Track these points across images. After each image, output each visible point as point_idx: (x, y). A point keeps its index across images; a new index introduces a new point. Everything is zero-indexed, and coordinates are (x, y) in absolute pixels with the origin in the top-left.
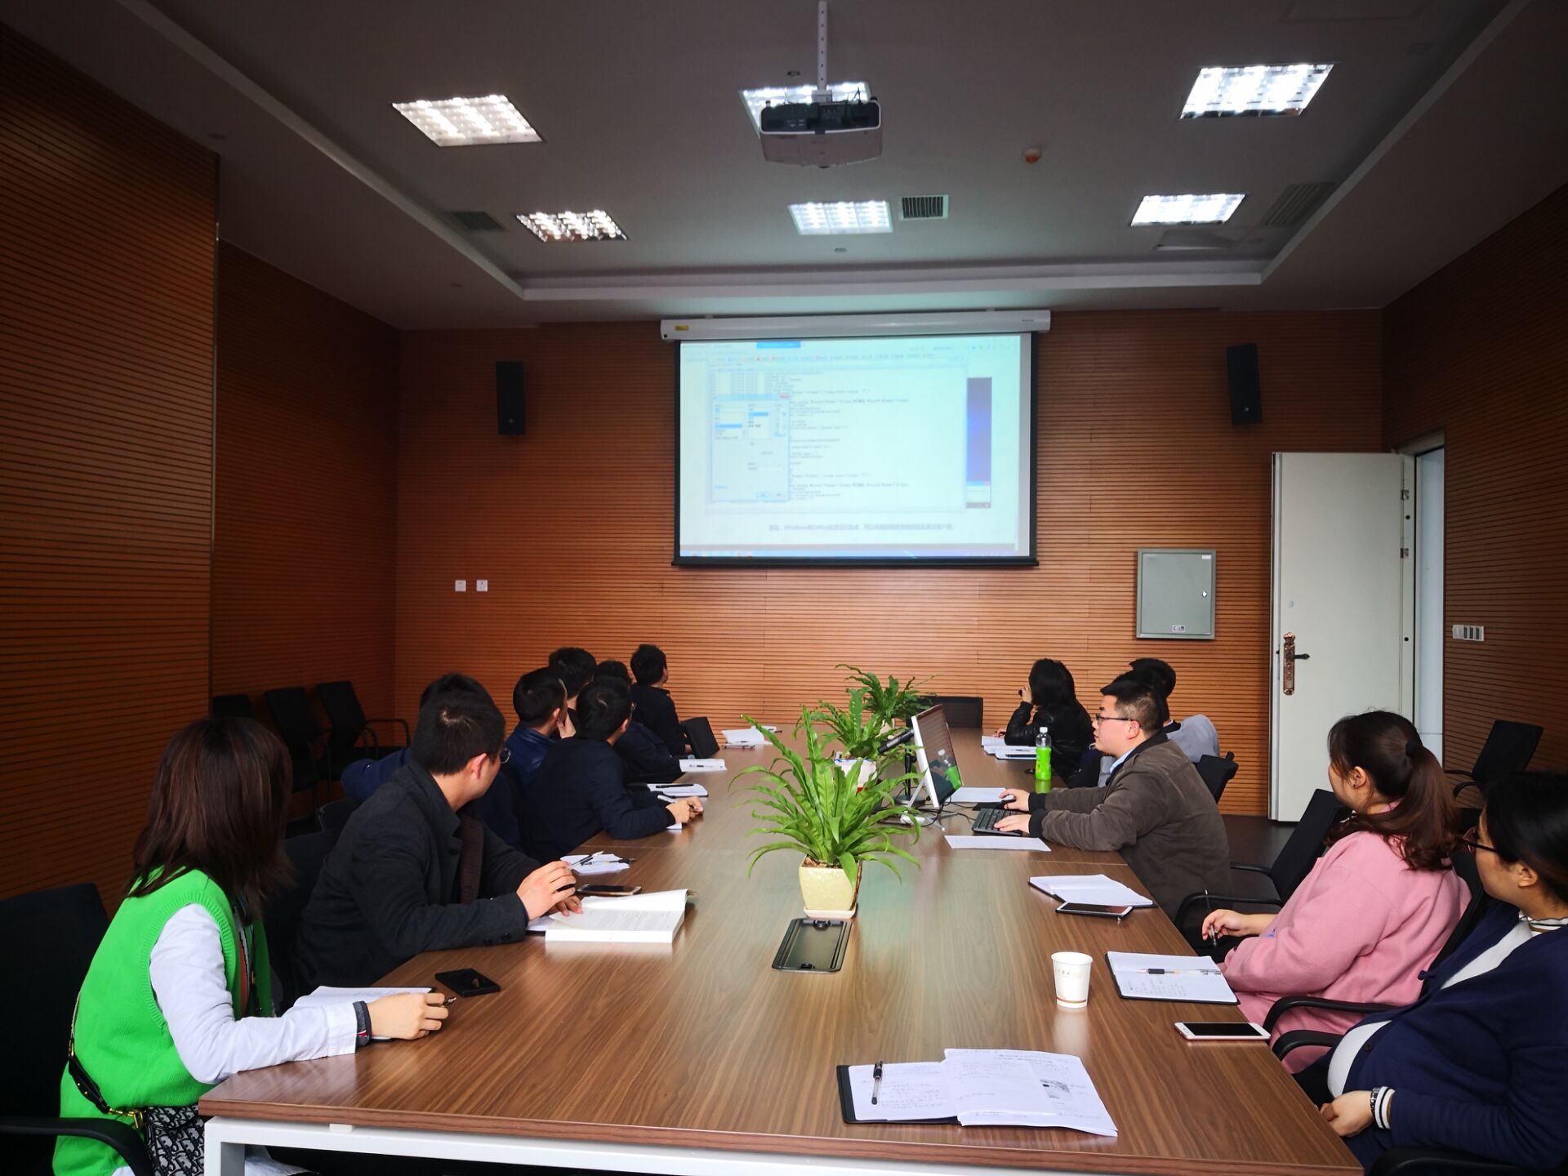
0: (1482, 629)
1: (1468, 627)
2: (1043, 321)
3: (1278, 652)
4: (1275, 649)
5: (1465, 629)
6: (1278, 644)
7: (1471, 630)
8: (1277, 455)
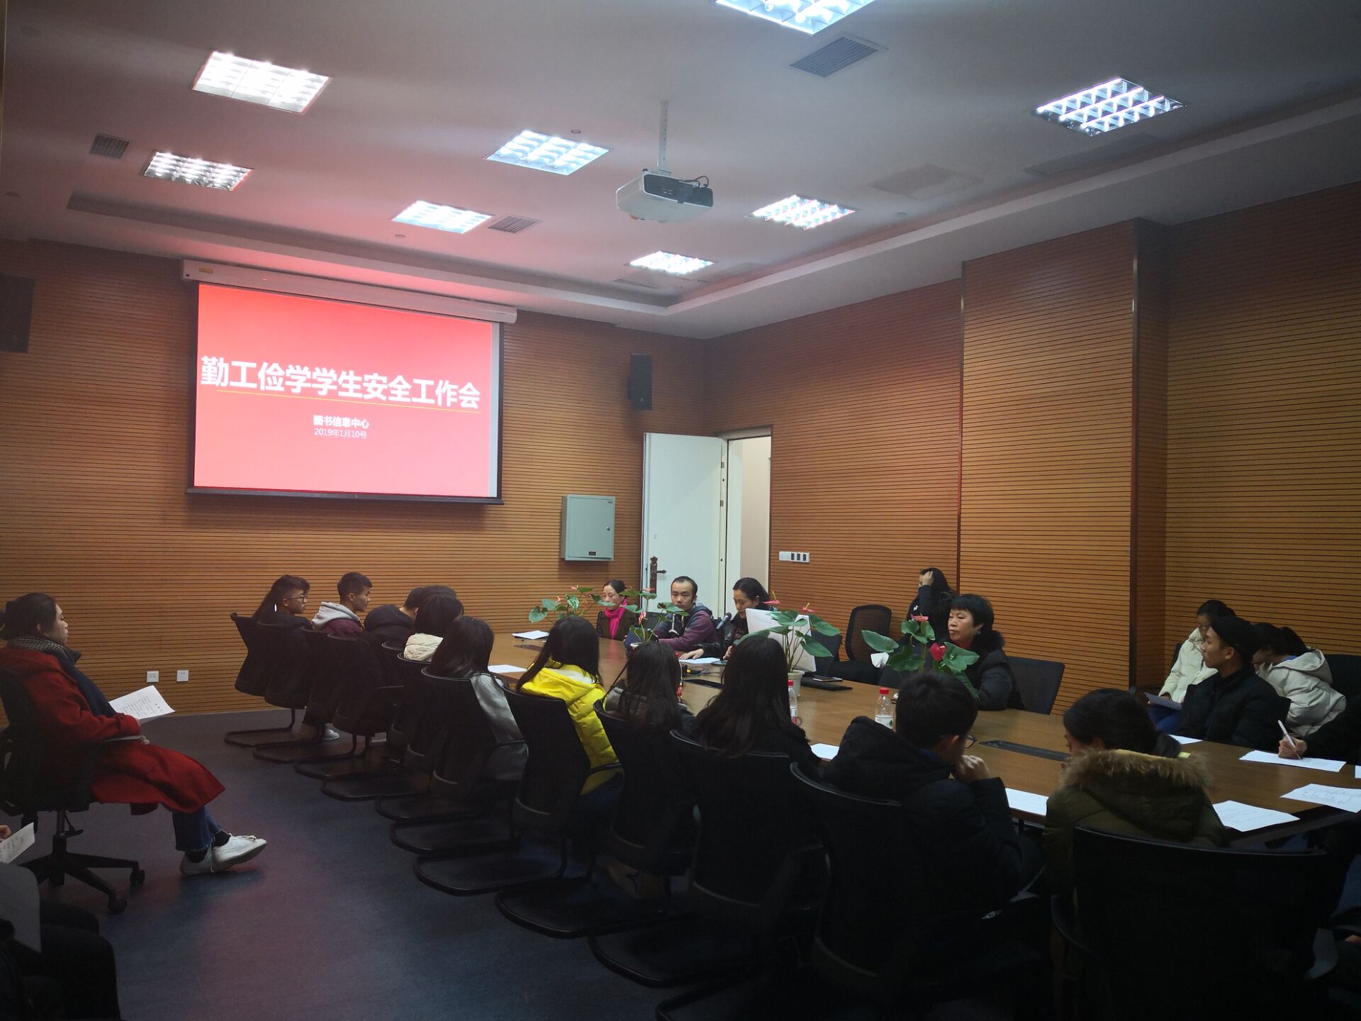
0: (807, 554)
1: (796, 554)
2: (511, 317)
3: (646, 569)
4: (645, 567)
5: (793, 555)
6: (646, 563)
7: (799, 555)
8: (648, 434)
